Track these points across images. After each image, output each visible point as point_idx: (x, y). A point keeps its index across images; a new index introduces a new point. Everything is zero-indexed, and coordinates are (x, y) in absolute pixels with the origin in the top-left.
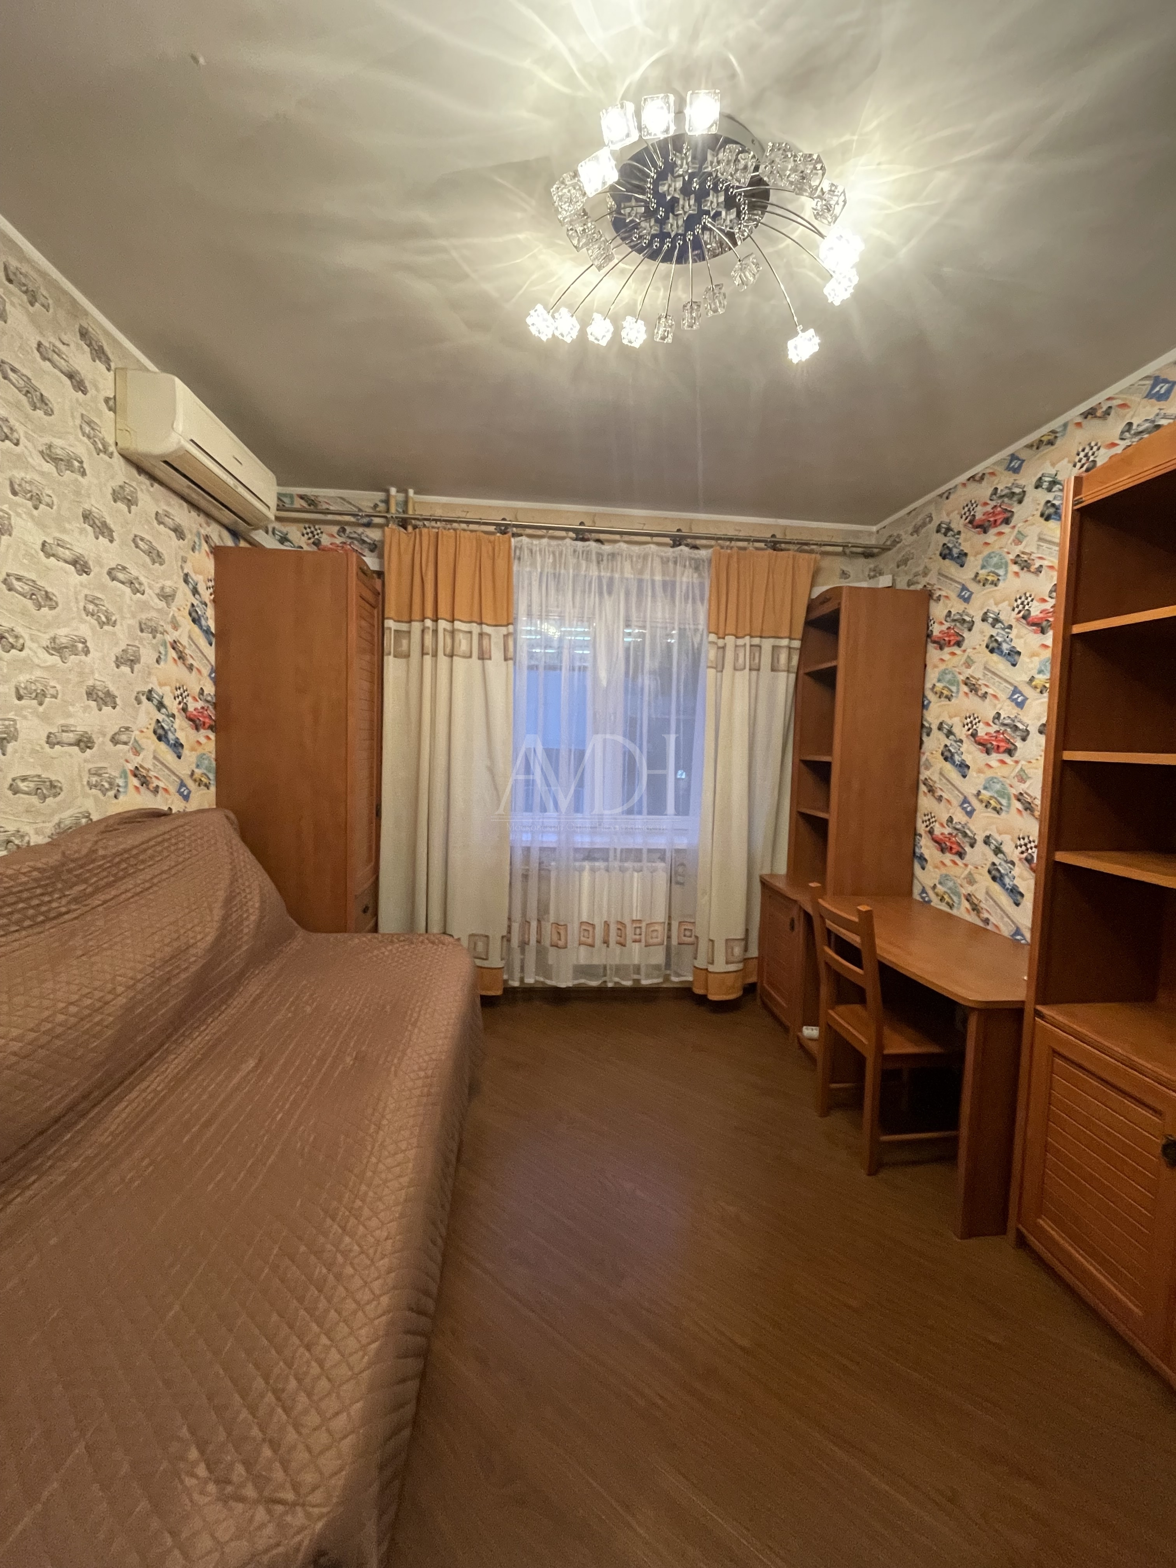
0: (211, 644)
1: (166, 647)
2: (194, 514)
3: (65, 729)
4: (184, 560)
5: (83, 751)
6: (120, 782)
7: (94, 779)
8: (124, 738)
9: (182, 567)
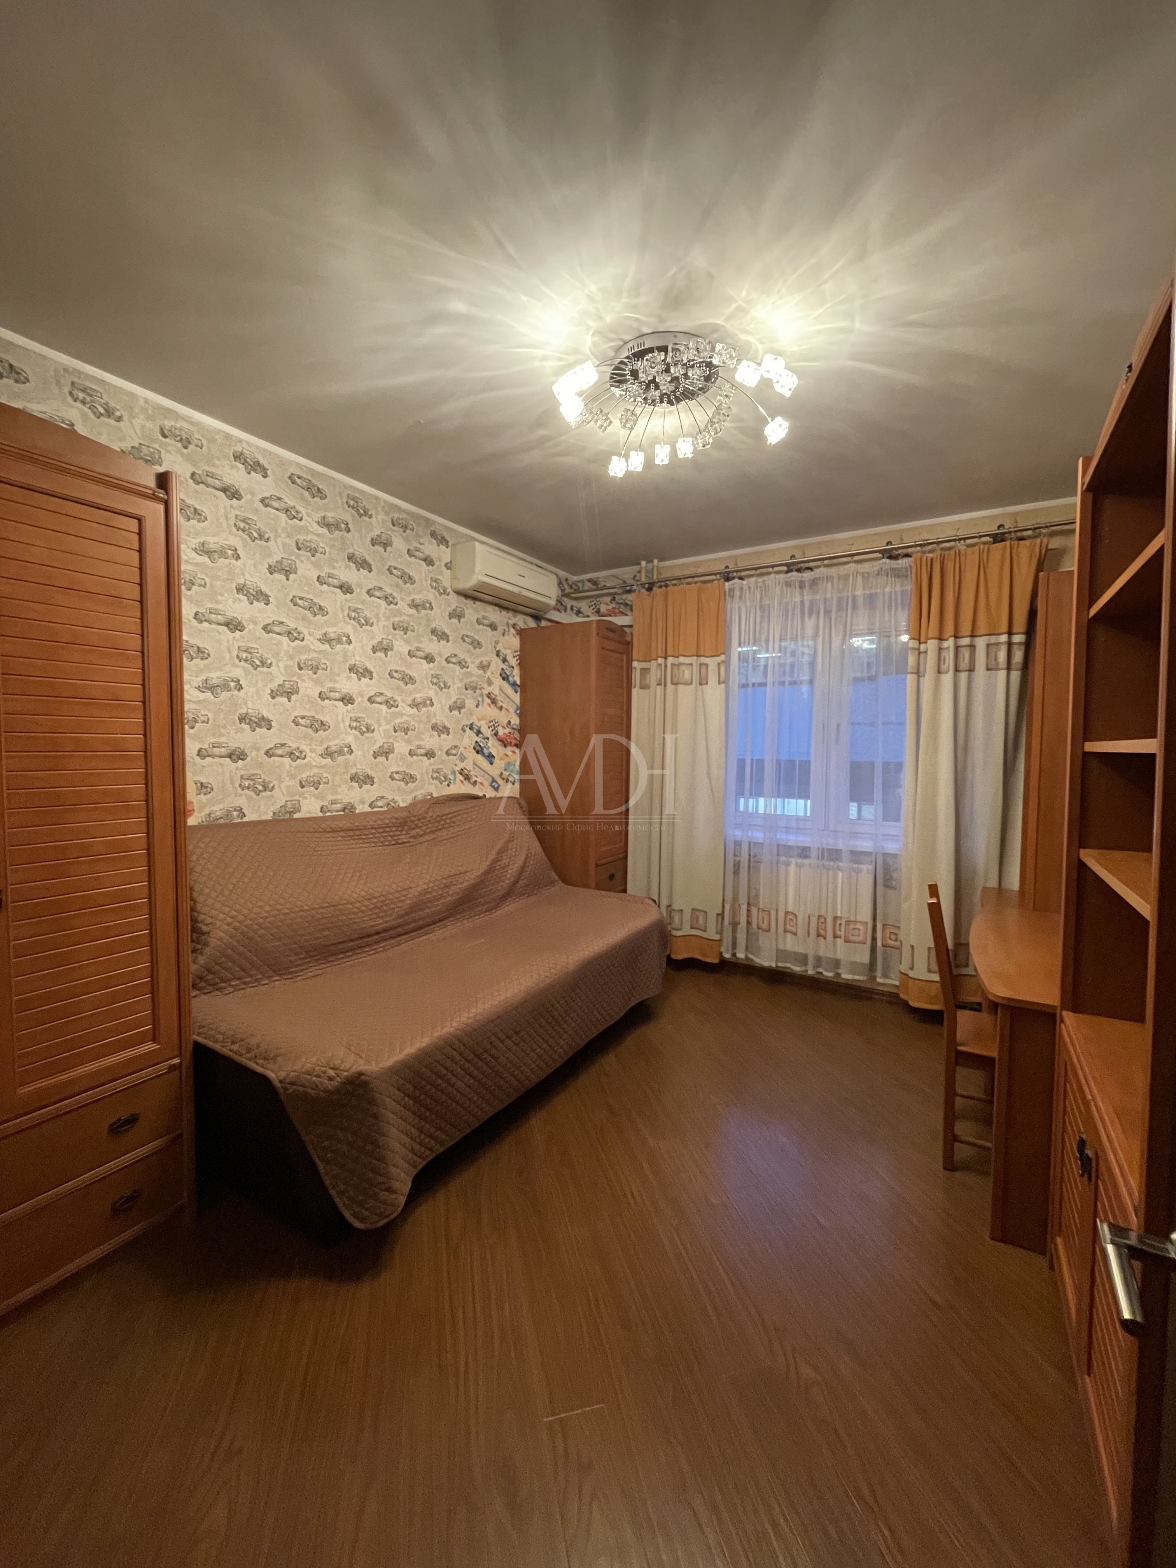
0: (516, 692)
1: (483, 697)
2: (504, 613)
3: (419, 747)
4: (497, 642)
5: (429, 759)
6: (452, 777)
7: (435, 775)
8: (454, 752)
9: (495, 648)
